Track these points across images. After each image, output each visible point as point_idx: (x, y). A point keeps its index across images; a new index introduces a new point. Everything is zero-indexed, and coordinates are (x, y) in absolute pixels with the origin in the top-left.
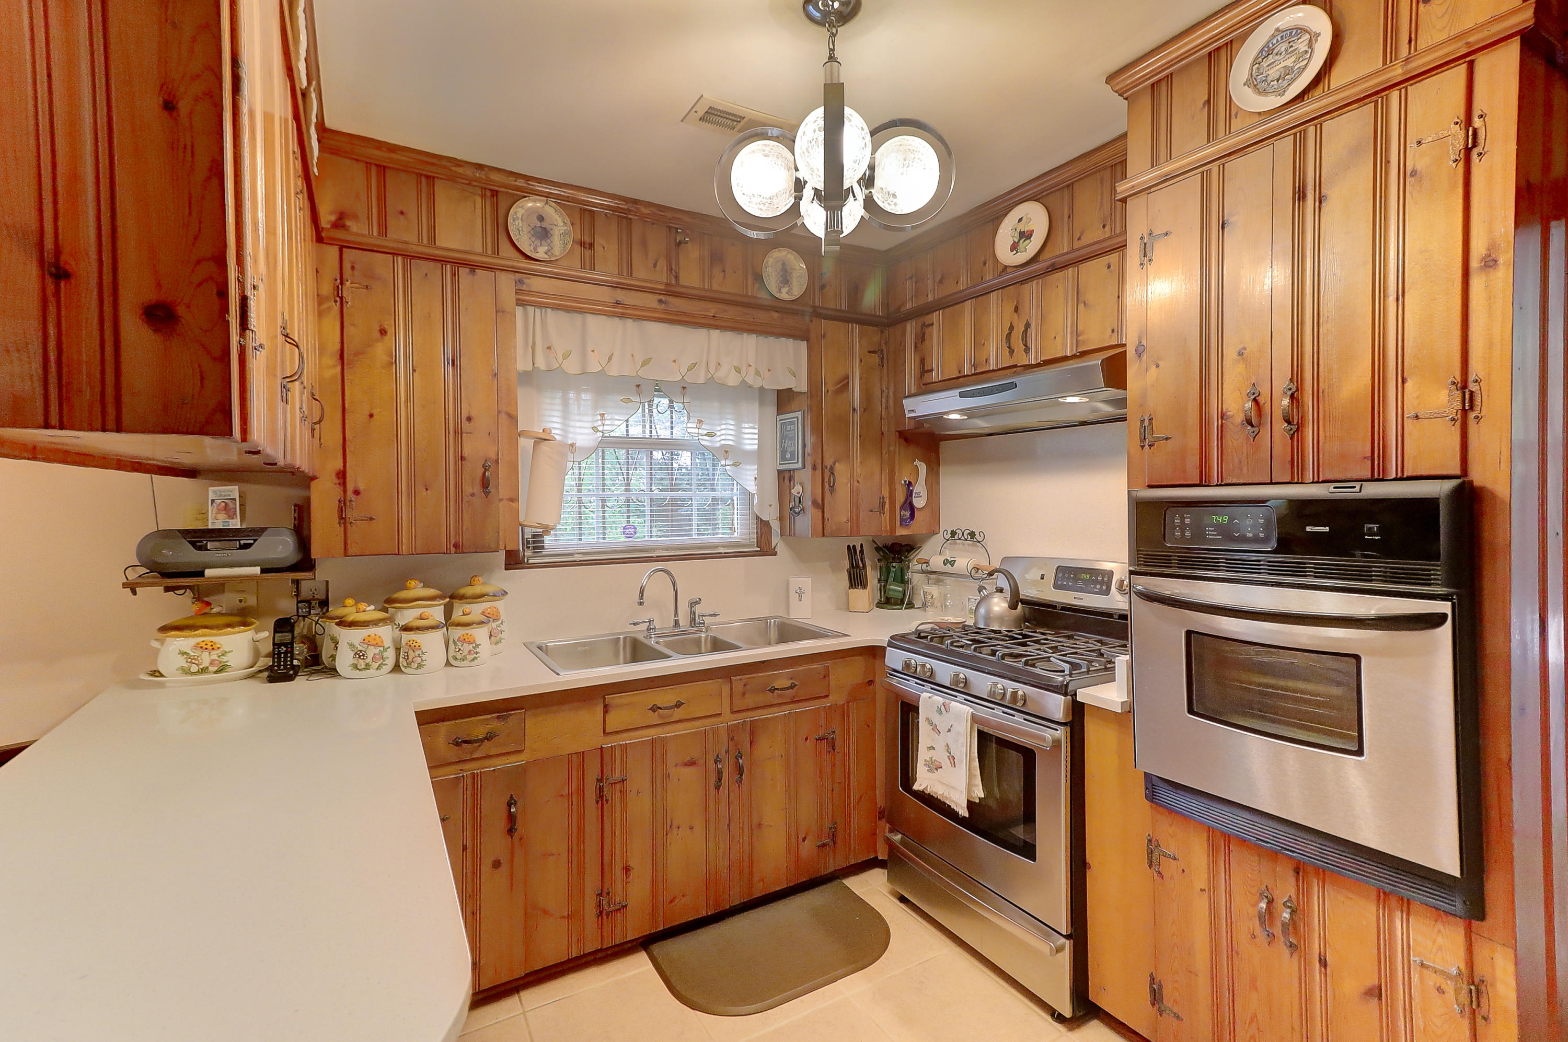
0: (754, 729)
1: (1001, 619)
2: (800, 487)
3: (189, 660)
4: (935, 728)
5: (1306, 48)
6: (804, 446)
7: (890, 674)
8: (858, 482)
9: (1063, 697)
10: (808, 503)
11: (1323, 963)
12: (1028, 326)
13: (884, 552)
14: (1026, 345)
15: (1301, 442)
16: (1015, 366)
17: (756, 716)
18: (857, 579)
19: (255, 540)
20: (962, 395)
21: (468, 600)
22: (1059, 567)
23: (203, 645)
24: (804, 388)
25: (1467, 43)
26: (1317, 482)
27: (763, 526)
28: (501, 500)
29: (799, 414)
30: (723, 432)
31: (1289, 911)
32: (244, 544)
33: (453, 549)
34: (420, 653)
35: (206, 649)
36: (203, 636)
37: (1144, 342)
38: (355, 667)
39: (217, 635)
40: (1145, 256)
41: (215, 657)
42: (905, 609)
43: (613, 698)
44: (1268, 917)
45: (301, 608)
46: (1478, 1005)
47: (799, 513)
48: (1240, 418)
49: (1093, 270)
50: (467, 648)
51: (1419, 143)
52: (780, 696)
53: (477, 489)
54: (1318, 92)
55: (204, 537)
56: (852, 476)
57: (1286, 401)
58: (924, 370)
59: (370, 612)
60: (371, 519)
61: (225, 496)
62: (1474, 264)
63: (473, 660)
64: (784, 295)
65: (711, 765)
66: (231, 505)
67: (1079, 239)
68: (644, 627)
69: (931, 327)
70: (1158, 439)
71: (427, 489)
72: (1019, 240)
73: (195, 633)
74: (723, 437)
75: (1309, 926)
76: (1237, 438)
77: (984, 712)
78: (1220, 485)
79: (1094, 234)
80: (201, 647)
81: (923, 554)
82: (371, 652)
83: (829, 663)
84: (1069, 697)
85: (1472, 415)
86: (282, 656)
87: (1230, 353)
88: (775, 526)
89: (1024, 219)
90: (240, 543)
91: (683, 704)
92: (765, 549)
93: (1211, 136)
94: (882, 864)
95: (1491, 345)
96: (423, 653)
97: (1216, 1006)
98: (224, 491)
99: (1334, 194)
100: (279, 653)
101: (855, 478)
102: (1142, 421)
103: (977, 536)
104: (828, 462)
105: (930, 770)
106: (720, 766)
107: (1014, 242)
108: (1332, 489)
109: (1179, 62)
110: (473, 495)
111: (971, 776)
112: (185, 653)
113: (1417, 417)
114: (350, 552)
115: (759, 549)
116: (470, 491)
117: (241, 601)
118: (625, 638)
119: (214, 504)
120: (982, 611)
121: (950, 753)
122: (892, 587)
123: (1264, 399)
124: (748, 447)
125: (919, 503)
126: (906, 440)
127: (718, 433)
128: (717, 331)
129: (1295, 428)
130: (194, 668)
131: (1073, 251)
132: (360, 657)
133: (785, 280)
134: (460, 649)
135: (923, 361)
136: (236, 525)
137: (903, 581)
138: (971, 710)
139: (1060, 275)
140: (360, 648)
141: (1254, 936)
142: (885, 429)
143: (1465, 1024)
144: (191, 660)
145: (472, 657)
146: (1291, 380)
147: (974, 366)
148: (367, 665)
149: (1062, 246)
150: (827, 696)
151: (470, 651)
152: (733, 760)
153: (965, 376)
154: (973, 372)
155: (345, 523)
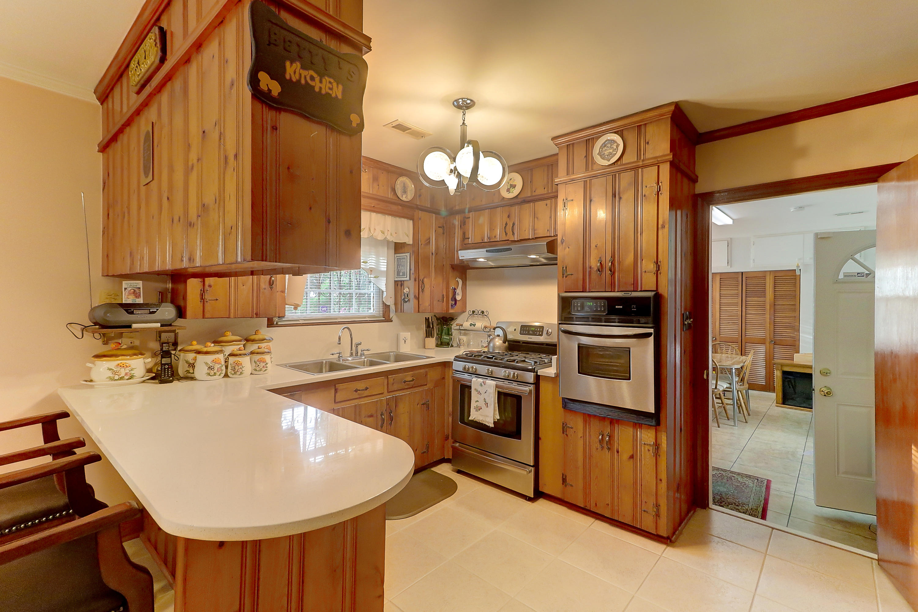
0: (396, 400)
1: (499, 348)
2: (408, 289)
3: (114, 373)
4: (479, 393)
5: (616, 148)
6: (410, 270)
7: (455, 373)
8: (433, 287)
9: (533, 373)
10: (411, 297)
11: (618, 452)
12: (514, 224)
13: (441, 321)
14: (513, 232)
15: (614, 278)
16: (508, 240)
17: (398, 394)
18: (429, 334)
19: (157, 310)
20: (487, 251)
21: (257, 342)
22: (522, 325)
23: (121, 365)
24: (411, 243)
25: (658, 160)
26: (619, 292)
27: (386, 307)
28: (278, 291)
29: (408, 254)
30: (370, 261)
31: (608, 437)
32: (152, 311)
33: (255, 316)
34: (241, 367)
35: (123, 367)
36: (123, 360)
37: (564, 238)
38: (209, 374)
39: (129, 360)
40: (565, 206)
41: (128, 371)
42: (451, 347)
43: (339, 386)
44: (601, 441)
45: (164, 346)
46: (658, 452)
47: (407, 302)
48: (596, 269)
49: (540, 205)
50: (262, 364)
51: (646, 187)
52: (408, 385)
53: (267, 286)
54: (619, 163)
55: (132, 308)
56: (431, 284)
57: (610, 264)
58: (465, 237)
59: (211, 347)
60: (217, 300)
61: (133, 286)
62: (660, 226)
63: (265, 371)
64: (404, 198)
65: (379, 417)
66: (137, 291)
67: (535, 191)
68: (336, 356)
69: (468, 219)
70: (569, 275)
71: (243, 286)
72: (510, 188)
73: (118, 358)
74: (370, 264)
75: (614, 440)
76: (594, 276)
77: (500, 383)
78: (589, 292)
79: (540, 191)
80: (121, 366)
81: (459, 321)
82: (217, 366)
83: (427, 370)
84: (535, 373)
85: (659, 272)
86: (166, 370)
87: (593, 246)
88: (393, 308)
89: (512, 179)
90: (150, 311)
91: (368, 388)
92: (388, 320)
93: (587, 169)
94: (448, 461)
95: (663, 252)
96: (243, 367)
97: (584, 477)
98: (133, 283)
99: (624, 197)
100: (165, 369)
101: (432, 286)
102: (563, 268)
103: (485, 313)
104: (421, 277)
105: (476, 411)
106: (383, 417)
107: (508, 188)
108: (623, 294)
109: (577, 140)
110: (265, 289)
111: (495, 410)
112: (111, 369)
113: (645, 272)
114: (206, 316)
115: (384, 319)
116: (264, 287)
117: (131, 343)
118: (326, 362)
119: (127, 290)
120: (491, 345)
121: (486, 402)
122: (445, 337)
123: (603, 263)
124: (382, 269)
125: (458, 298)
126: (453, 269)
127: (369, 262)
128: (375, 213)
129: (612, 273)
130: (117, 377)
131: (532, 196)
132: (211, 369)
133: (405, 192)
134: (258, 365)
135: (464, 234)
136: (140, 301)
137: (449, 333)
138: (495, 383)
139: (527, 205)
140: (211, 365)
141: (597, 449)
142: (444, 263)
143: (655, 458)
144: (115, 373)
145: (265, 369)
146: (611, 257)
147: (488, 238)
148: (215, 373)
149: (528, 194)
150: (426, 385)
151: (264, 366)
152: (388, 414)
153: (485, 242)
154: (489, 241)
155: (204, 302)
